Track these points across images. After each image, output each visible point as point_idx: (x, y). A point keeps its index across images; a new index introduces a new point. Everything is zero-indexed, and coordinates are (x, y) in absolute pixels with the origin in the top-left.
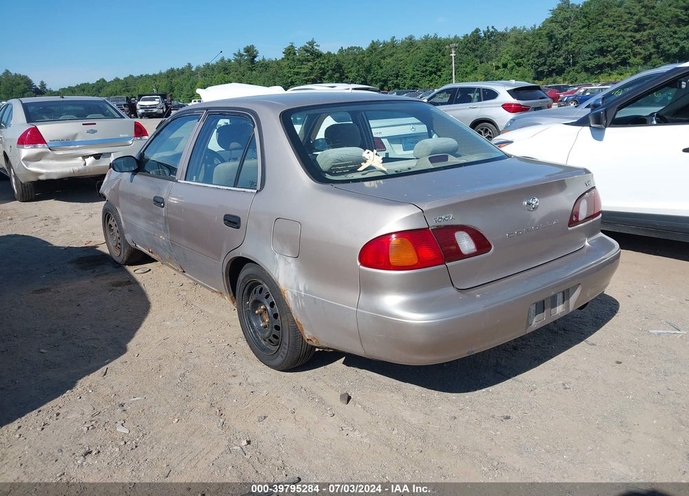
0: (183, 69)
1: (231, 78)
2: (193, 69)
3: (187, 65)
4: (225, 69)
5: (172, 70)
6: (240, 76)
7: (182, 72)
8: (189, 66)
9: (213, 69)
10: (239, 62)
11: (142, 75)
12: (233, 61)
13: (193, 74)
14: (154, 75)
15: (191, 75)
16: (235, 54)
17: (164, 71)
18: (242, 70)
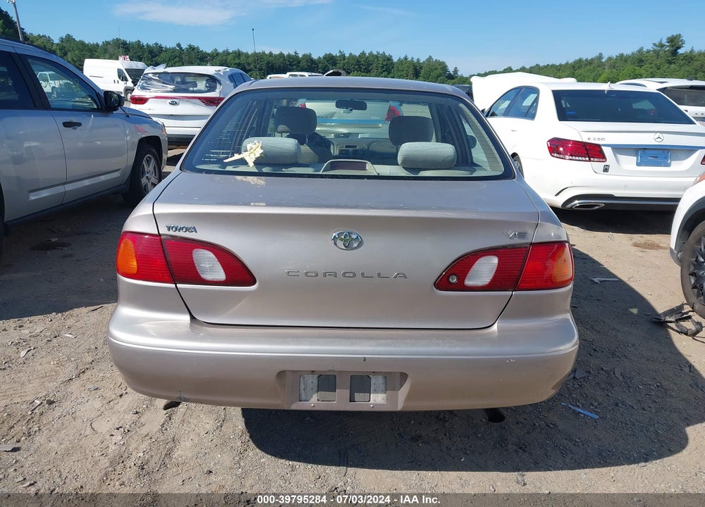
0: (592, 60)
1: (643, 71)
2: (603, 60)
3: (598, 55)
4: (641, 61)
5: (580, 60)
6: (655, 69)
7: (590, 62)
8: (600, 56)
9: (626, 61)
10: (657, 53)
11: (548, 65)
12: (652, 53)
13: (601, 65)
14: (561, 65)
15: (599, 66)
16: (654, 44)
17: (571, 61)
18: (658, 62)
